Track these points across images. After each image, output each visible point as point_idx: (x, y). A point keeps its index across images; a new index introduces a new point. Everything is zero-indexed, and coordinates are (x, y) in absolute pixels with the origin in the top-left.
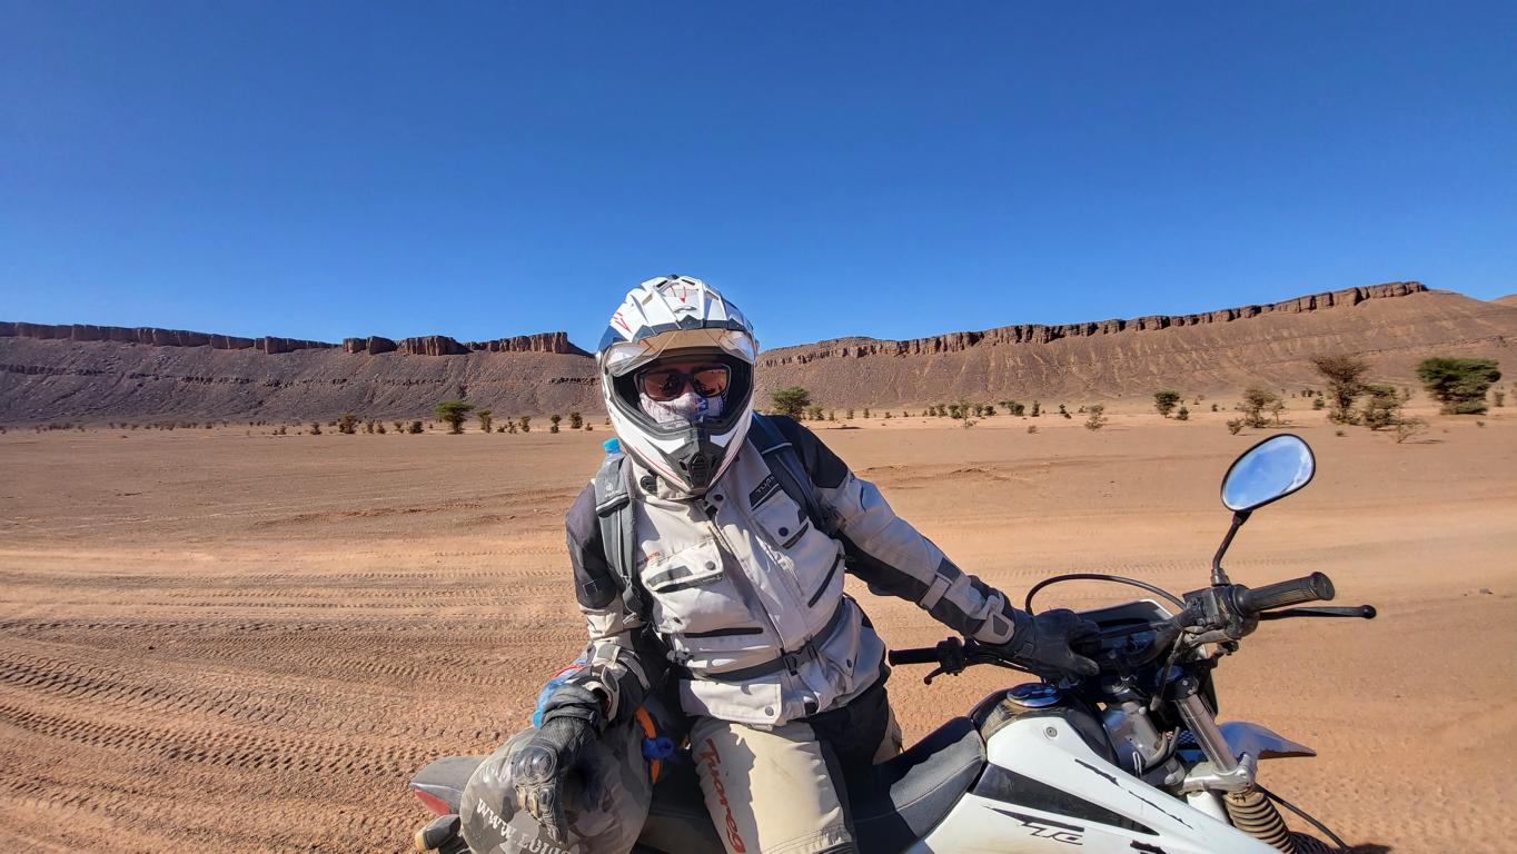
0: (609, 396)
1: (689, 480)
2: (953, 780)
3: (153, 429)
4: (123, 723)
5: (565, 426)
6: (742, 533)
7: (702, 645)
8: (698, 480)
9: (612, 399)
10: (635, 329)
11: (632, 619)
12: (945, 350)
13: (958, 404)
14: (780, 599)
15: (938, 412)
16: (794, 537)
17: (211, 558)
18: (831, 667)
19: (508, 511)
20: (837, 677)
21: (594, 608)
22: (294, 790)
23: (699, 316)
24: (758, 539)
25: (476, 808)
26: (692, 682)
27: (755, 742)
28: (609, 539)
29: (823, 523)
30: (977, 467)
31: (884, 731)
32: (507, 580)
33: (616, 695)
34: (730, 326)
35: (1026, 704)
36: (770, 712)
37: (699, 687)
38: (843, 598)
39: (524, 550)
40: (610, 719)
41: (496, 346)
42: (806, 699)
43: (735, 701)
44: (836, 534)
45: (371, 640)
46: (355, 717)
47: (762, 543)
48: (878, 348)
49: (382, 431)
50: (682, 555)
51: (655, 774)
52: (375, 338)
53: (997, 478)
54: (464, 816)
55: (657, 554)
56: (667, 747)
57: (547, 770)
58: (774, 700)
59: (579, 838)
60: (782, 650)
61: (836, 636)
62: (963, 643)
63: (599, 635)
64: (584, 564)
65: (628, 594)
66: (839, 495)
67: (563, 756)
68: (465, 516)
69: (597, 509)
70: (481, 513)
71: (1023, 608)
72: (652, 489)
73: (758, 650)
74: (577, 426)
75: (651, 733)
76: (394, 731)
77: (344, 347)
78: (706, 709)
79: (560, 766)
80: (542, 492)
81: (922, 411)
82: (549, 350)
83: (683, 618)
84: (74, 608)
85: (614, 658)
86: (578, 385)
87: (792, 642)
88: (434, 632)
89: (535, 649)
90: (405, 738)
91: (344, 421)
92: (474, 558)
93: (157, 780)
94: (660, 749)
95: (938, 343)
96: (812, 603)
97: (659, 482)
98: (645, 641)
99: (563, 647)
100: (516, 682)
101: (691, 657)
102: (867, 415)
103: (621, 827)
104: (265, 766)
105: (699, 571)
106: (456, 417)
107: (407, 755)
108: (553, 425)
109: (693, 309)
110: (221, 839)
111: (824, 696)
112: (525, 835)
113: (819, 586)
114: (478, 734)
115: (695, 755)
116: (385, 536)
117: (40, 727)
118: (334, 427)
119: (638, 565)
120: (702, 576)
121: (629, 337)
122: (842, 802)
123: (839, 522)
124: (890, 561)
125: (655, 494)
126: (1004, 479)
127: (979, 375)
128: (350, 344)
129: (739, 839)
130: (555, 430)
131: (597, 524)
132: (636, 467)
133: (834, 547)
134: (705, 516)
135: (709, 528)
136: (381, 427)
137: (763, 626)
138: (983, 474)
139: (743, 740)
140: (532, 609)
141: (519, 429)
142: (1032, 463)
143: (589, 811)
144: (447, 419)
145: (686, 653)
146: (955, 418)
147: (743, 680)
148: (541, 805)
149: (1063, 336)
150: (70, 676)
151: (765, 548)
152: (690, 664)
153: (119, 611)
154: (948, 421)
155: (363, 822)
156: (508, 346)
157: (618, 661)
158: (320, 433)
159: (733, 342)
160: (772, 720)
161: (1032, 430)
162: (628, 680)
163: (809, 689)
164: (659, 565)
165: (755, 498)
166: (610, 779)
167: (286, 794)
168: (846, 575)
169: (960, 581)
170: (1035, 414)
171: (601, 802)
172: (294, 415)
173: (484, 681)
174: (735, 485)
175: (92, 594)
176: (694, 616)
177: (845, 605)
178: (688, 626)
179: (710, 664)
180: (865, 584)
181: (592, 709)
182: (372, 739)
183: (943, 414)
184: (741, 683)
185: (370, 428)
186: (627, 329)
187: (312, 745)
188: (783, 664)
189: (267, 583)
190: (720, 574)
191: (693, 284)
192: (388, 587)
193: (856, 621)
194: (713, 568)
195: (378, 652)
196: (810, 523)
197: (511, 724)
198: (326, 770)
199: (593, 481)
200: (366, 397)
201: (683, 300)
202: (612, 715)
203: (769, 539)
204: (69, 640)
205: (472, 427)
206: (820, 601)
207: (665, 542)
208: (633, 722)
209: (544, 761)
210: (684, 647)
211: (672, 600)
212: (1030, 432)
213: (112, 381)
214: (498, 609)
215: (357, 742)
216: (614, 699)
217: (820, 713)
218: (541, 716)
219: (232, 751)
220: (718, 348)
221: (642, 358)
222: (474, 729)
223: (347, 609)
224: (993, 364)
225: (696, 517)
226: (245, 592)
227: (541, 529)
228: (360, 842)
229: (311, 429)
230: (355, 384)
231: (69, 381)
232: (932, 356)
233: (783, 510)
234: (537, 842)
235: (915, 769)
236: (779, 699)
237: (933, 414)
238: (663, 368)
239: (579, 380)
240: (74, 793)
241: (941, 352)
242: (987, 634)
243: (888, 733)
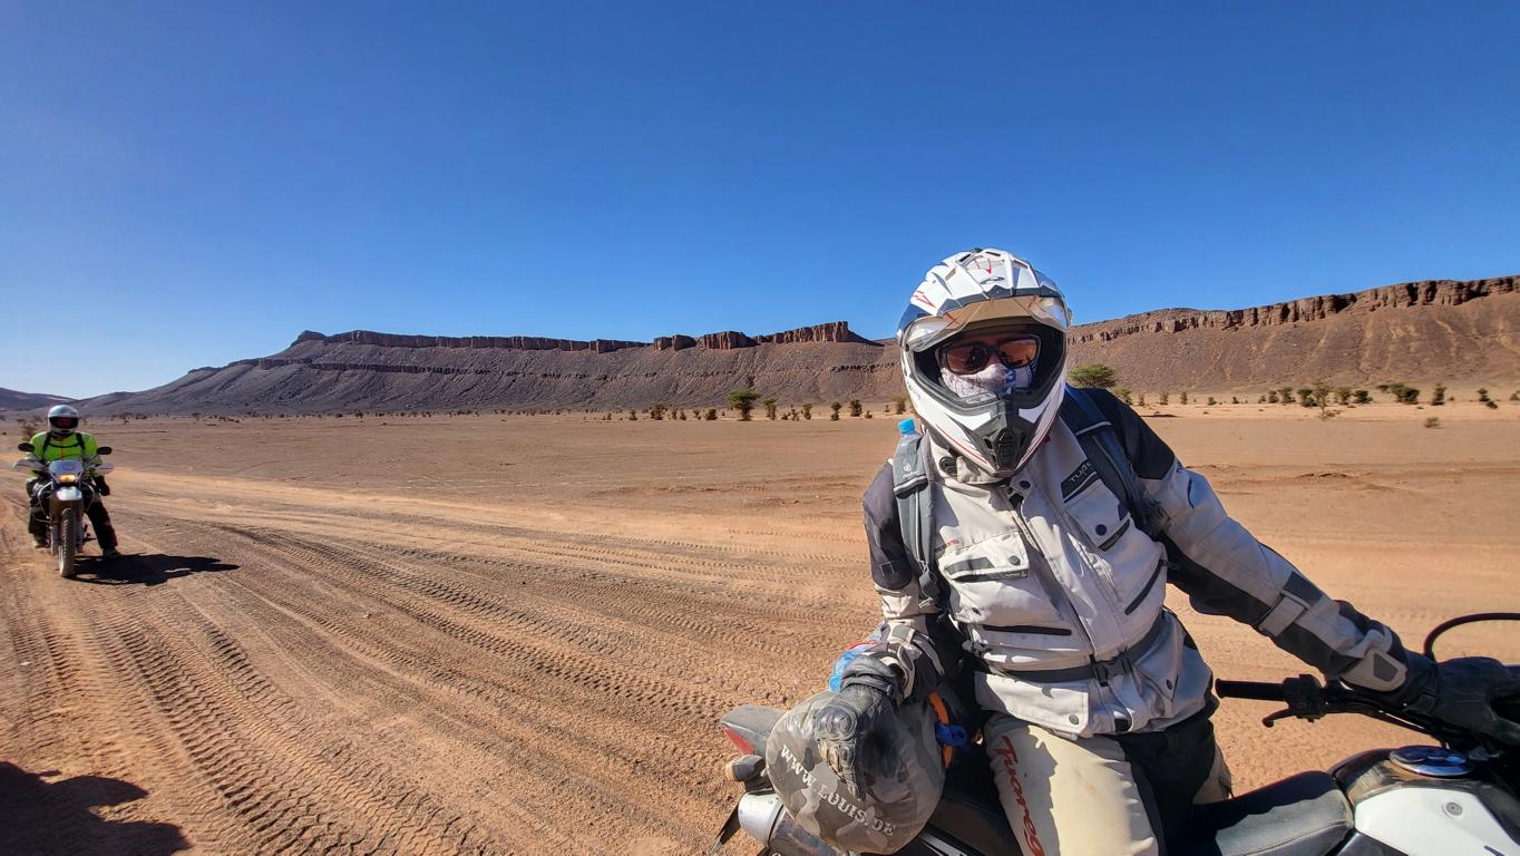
0: (909, 372)
1: (994, 460)
2: (1304, 842)
3: (522, 415)
4: (507, 637)
5: (845, 414)
6: (1052, 528)
7: (1001, 639)
8: (1005, 461)
9: (912, 376)
10: (939, 303)
11: (928, 604)
12: (1296, 318)
13: (1311, 387)
14: (1094, 602)
15: (1281, 398)
16: (1112, 538)
17: (561, 517)
18: (1147, 686)
19: (791, 495)
20: (1154, 697)
21: (889, 588)
22: (622, 712)
23: (1008, 284)
24: (1071, 537)
25: (780, 752)
26: (988, 675)
27: (1056, 748)
28: (907, 520)
29: (1145, 522)
30: (1341, 471)
31: (1209, 771)
32: (792, 560)
33: (912, 674)
34: (1043, 293)
35: (1418, 770)
36: (1075, 721)
37: (995, 682)
38: (1163, 612)
39: (807, 534)
40: (906, 696)
41: (780, 338)
42: (1117, 714)
43: (1036, 702)
44: (1159, 536)
45: (678, 599)
46: (666, 662)
47: (1075, 543)
48: (1201, 320)
49: (684, 418)
50: (983, 545)
51: (948, 758)
52: (678, 336)
53: (1371, 487)
54: (770, 756)
55: (956, 542)
56: (961, 736)
57: (848, 729)
58: (1080, 709)
59: (875, 801)
60: (1092, 656)
61: (1153, 653)
62: (1323, 683)
63: (894, 616)
64: (882, 544)
65: (925, 578)
66: (1163, 488)
67: (862, 719)
68: (753, 497)
69: (895, 489)
70: (767, 496)
71: (1420, 650)
72: (952, 471)
73: (1065, 653)
74: (857, 414)
75: (944, 718)
76: (697, 679)
77: (654, 345)
78: (1004, 707)
79: (859, 728)
80: (823, 478)
81: (1258, 397)
82: (830, 339)
83: (983, 609)
84: (475, 547)
85: (909, 639)
86: (858, 373)
87: (1105, 650)
88: (728, 599)
89: (819, 628)
90: (706, 687)
91: (654, 408)
92: (764, 537)
93: (528, 685)
94: (953, 736)
95: (1285, 311)
96: (1129, 610)
97: (960, 463)
98: (939, 624)
99: (844, 630)
100: (801, 654)
101: (989, 650)
102: (1184, 400)
103: (915, 801)
104: (601, 688)
105: (1001, 564)
106: (745, 405)
107: (708, 702)
108: (833, 412)
109: (1000, 279)
110: (571, 740)
111: (1138, 715)
112: (824, 786)
113: (1138, 594)
114: (768, 695)
115: (990, 750)
116: (687, 510)
117: (454, 632)
118: (646, 414)
119: (936, 550)
120: (1005, 570)
121: (934, 312)
122: (1156, 833)
123: (1163, 521)
124: (1218, 570)
125: (955, 477)
126: (1384, 489)
127: (1347, 350)
128: (659, 343)
129: (1037, 842)
130: (836, 418)
131: (895, 505)
132: (934, 447)
133: (1156, 551)
134: (1009, 505)
135: (1014, 519)
136: (683, 414)
137: (1073, 629)
138: (1347, 481)
139: (1043, 744)
140: (815, 590)
141: (802, 417)
142: (1433, 469)
143: (886, 776)
144: (737, 407)
145: (983, 645)
146: (1307, 405)
147: (1046, 682)
148: (842, 761)
149: (1486, 294)
150: (473, 598)
151: (1078, 549)
152: (988, 656)
153: (503, 552)
154: (1296, 410)
155: (674, 750)
156: (791, 338)
157: (912, 643)
158: (636, 419)
159: (1045, 311)
160: (1078, 729)
161: (1431, 423)
162: (922, 664)
163: (1121, 705)
164: (958, 554)
165: (1069, 487)
166: (905, 752)
167: (616, 715)
168: (1167, 585)
169: (1320, 607)
170: (1438, 401)
171: (897, 772)
172: (617, 403)
173: (772, 649)
174: (1045, 472)
175: (486, 538)
176: (995, 608)
177: (1165, 620)
178: (987, 619)
179: (1009, 659)
180: (1186, 597)
181: (890, 683)
182: (680, 682)
183: (1289, 400)
184: (1043, 685)
185: (674, 414)
186: (931, 304)
187: (634, 678)
188: (1090, 673)
189: (598, 541)
190: (1026, 571)
191: (999, 255)
192: (691, 555)
193: (1177, 639)
194: (1018, 563)
195: (684, 610)
196: (1132, 521)
197: (797, 692)
198: (645, 702)
199: (891, 461)
200: (671, 387)
201: (989, 271)
202: (908, 692)
203: (1084, 538)
204: (472, 570)
205: (759, 415)
206: (1138, 609)
207: (964, 529)
208: (926, 704)
209: (845, 721)
210: (982, 638)
211: (971, 590)
212: (1429, 426)
213: (496, 379)
214: (784, 587)
215: (668, 682)
216: (910, 676)
217: (1131, 733)
218: (840, 681)
219: (578, 672)
220: (1030, 317)
221: (945, 331)
222: (765, 690)
223: (658, 570)
224: (1369, 335)
225: (999, 507)
226: (585, 547)
227: (824, 515)
228: (672, 767)
229: (630, 415)
230: (663, 376)
231: (470, 378)
232: (1275, 328)
233: (1101, 503)
234: (835, 796)
235: (1250, 819)
236: (1086, 709)
237: (1274, 401)
238: (967, 341)
239: (859, 368)
240: (474, 685)
241: (1290, 323)
242: (1364, 676)
243: (1215, 772)
